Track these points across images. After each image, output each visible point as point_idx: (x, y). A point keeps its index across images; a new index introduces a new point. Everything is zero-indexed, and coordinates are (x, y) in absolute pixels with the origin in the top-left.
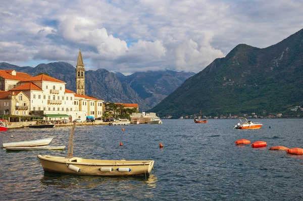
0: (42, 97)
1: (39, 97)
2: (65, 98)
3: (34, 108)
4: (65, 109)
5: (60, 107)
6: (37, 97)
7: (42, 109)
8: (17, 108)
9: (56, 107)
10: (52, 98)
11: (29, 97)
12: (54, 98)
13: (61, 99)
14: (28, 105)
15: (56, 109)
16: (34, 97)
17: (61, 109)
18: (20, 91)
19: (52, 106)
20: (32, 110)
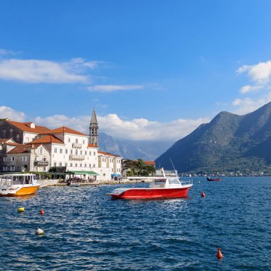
0: (64, 151)
1: (61, 151)
2: (88, 153)
3: (55, 164)
4: (88, 166)
5: (83, 163)
6: (58, 151)
7: (63, 165)
8: (36, 164)
9: (78, 163)
10: (74, 153)
11: (49, 150)
12: (77, 153)
13: (84, 153)
14: (48, 160)
15: (79, 165)
16: (56, 151)
17: (83, 165)
18: (40, 144)
19: (74, 162)
20: (53, 166)
